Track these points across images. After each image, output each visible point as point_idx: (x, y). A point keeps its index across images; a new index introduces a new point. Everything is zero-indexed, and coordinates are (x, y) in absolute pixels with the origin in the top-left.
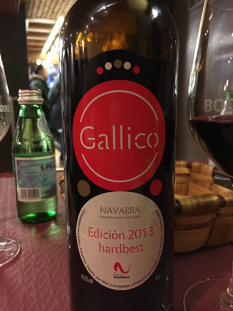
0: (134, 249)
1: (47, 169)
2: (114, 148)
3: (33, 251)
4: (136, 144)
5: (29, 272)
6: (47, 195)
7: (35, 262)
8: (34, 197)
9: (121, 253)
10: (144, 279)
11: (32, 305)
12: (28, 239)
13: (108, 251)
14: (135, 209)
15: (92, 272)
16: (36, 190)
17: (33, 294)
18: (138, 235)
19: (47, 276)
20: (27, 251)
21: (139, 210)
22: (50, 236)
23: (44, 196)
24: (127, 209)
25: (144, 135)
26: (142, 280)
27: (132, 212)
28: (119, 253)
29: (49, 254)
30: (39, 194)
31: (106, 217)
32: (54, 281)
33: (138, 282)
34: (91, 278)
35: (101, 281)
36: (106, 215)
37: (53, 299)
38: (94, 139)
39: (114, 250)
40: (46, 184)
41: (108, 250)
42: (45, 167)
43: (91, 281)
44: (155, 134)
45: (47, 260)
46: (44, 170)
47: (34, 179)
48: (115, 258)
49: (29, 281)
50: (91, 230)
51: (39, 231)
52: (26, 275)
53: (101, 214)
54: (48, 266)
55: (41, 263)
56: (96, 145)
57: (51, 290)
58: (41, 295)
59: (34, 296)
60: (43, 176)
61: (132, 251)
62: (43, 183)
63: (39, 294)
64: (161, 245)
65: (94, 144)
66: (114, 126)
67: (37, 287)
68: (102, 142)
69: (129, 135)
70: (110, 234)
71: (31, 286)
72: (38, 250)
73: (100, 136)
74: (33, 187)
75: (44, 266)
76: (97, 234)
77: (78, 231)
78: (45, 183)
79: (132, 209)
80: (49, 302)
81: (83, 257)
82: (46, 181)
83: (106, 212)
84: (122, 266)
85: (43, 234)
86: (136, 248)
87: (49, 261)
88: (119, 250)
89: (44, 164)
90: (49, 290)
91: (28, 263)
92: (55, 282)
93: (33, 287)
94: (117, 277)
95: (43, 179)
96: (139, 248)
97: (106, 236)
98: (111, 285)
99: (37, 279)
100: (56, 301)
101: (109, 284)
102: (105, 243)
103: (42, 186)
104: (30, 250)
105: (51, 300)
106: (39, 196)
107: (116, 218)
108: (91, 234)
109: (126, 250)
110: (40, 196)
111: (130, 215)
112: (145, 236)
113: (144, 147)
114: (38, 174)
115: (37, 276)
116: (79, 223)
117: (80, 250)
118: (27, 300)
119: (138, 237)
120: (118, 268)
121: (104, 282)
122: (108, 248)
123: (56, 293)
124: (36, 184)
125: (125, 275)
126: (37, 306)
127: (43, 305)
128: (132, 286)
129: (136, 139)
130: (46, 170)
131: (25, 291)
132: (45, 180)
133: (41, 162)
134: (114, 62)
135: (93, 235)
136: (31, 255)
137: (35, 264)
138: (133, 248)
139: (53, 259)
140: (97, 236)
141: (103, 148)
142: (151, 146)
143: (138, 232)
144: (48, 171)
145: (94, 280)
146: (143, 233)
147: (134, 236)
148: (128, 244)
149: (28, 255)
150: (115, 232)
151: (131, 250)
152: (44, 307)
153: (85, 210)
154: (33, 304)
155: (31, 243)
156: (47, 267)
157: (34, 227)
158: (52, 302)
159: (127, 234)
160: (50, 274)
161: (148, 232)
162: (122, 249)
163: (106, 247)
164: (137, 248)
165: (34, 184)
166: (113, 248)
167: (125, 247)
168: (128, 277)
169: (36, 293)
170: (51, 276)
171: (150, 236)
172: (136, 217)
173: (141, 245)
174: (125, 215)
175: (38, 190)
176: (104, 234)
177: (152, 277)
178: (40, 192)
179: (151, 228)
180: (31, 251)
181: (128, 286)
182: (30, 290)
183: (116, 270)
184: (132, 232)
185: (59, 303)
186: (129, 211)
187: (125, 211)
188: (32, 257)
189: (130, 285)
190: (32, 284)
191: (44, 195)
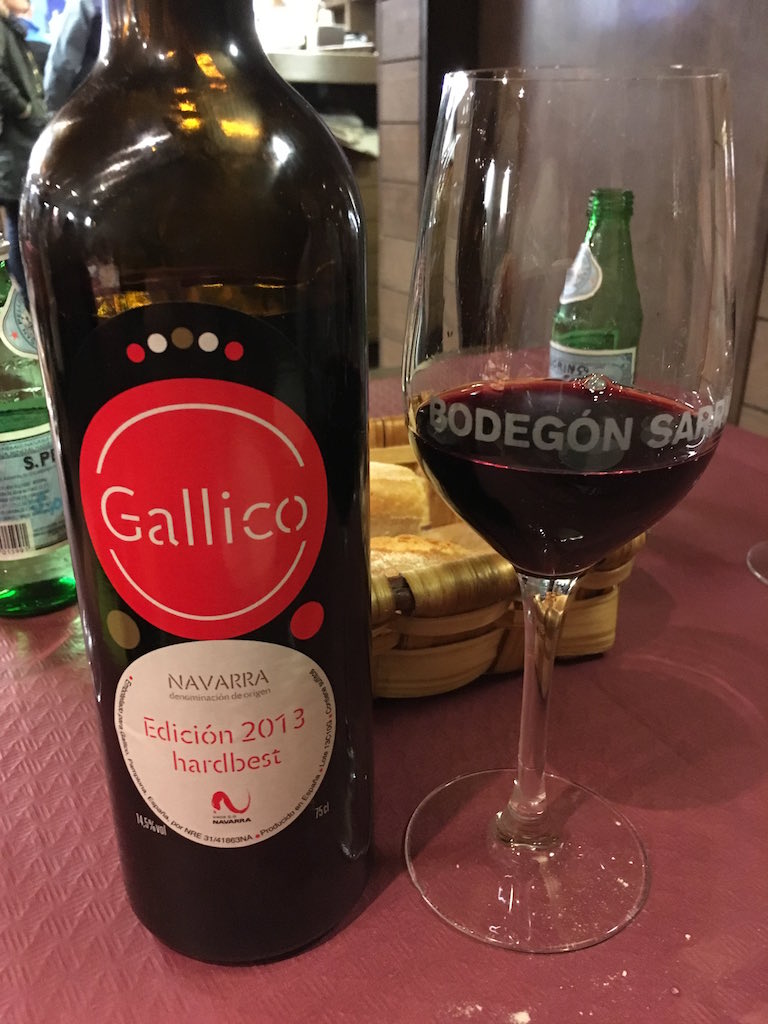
0: (258, 761)
1: (43, 464)
2: (191, 542)
3: (23, 709)
4: (247, 530)
5: (16, 774)
6: (55, 538)
7: (30, 742)
8: (14, 546)
9: (226, 771)
10: (286, 819)
11: (28, 866)
12: (6, 671)
13: (195, 769)
14: (255, 676)
15: (160, 811)
16: (16, 526)
17: (30, 834)
18: (265, 732)
19: (64, 782)
20: (8, 708)
21: (265, 678)
22: (71, 658)
23: (42, 543)
24: (235, 678)
25: (266, 505)
26: (281, 823)
27: (247, 683)
28: (221, 772)
29: (69, 715)
30: (26, 537)
31: (185, 698)
32: (84, 795)
33: (273, 828)
34: (161, 823)
35: (183, 829)
36: (184, 692)
37: (83, 846)
38: (136, 518)
39: (210, 766)
40: (45, 508)
41: (194, 767)
42: (36, 459)
43: (161, 830)
44: (298, 498)
45: (64, 734)
46: (35, 469)
47: (9, 497)
48: (213, 783)
49: (16, 798)
50: (149, 723)
51: (38, 642)
52: (7, 781)
53: (170, 691)
54: (69, 753)
55: (47, 744)
56: (145, 533)
57: (75, 823)
58: (51, 835)
59: (33, 842)
60: (32, 486)
61: (253, 765)
62: (36, 504)
63: (44, 835)
64: (328, 741)
65: (138, 530)
66: (185, 492)
67: (38, 815)
68: (159, 527)
69: (227, 511)
70: (196, 733)
71: (24, 814)
72: (39, 706)
73: (152, 513)
74: (7, 519)
75: (56, 754)
76: (166, 732)
77: (121, 722)
78: (42, 505)
79: (248, 676)
80: (73, 854)
81: (138, 780)
82: (45, 498)
83: (184, 687)
84: (230, 799)
85: (48, 652)
86: (263, 758)
87: (69, 737)
88: (220, 766)
89: (34, 452)
90: (71, 823)
91: (10, 745)
92: (87, 798)
93: (28, 815)
94: (221, 822)
95: (34, 495)
96: (271, 758)
97: (187, 737)
98: (207, 838)
99: (38, 789)
100: (90, 851)
101: (203, 837)
102: (186, 752)
103: (34, 514)
104: (15, 705)
105: (77, 848)
106: (27, 544)
107: (209, 699)
108: (150, 732)
109: (238, 765)
110: (32, 541)
111: (242, 691)
112: (284, 731)
113: (270, 534)
114: (19, 481)
115: (37, 782)
116: (121, 705)
117: (128, 763)
118: (14, 853)
119: (266, 734)
120: (222, 803)
121: (190, 832)
122: (194, 764)
123: (89, 830)
124: (16, 511)
125: (239, 816)
126: (40, 867)
127: (55, 862)
128: (258, 836)
129: (246, 517)
130: (40, 467)
131: (7, 827)
132: (42, 496)
133: (24, 447)
134: (171, 332)
135: (156, 734)
136: (19, 720)
137: (30, 748)
138: (255, 760)
139: (80, 732)
140: (166, 737)
141: (161, 543)
142: (287, 530)
143: (266, 727)
144: (48, 469)
145: (168, 828)
146: (278, 725)
147: (255, 733)
148: (243, 751)
149: (11, 722)
150: (210, 729)
151: (250, 763)
152: (58, 868)
153: (131, 678)
154: (31, 861)
155: (16, 683)
156: (64, 756)
157: (24, 629)
158: (80, 853)
159: (239, 732)
160: (74, 775)
161: (291, 721)
162: (229, 764)
163: (191, 761)
164: (266, 757)
165: (10, 512)
166: (207, 763)
167: (235, 758)
168: (248, 820)
169: (38, 830)
170: (77, 780)
171: (297, 730)
172: (258, 695)
173: (276, 752)
174: (231, 692)
175: (24, 525)
176: (182, 734)
177: (308, 813)
178: (30, 531)
179: (299, 713)
180: (17, 710)
181: (250, 837)
182: (21, 824)
183: (217, 806)
184: (250, 726)
185: (98, 856)
186: (241, 682)
187: (228, 682)
188: (20, 728)
189: (253, 836)
190: (25, 808)
191: (43, 539)
